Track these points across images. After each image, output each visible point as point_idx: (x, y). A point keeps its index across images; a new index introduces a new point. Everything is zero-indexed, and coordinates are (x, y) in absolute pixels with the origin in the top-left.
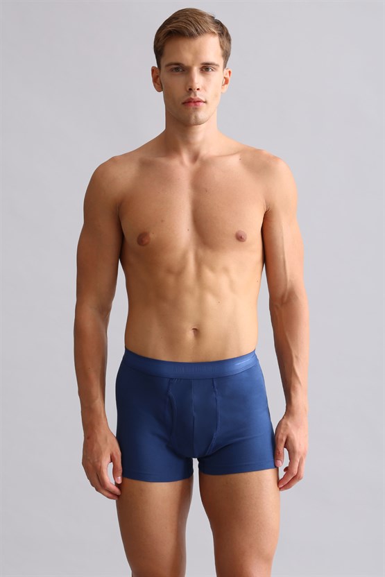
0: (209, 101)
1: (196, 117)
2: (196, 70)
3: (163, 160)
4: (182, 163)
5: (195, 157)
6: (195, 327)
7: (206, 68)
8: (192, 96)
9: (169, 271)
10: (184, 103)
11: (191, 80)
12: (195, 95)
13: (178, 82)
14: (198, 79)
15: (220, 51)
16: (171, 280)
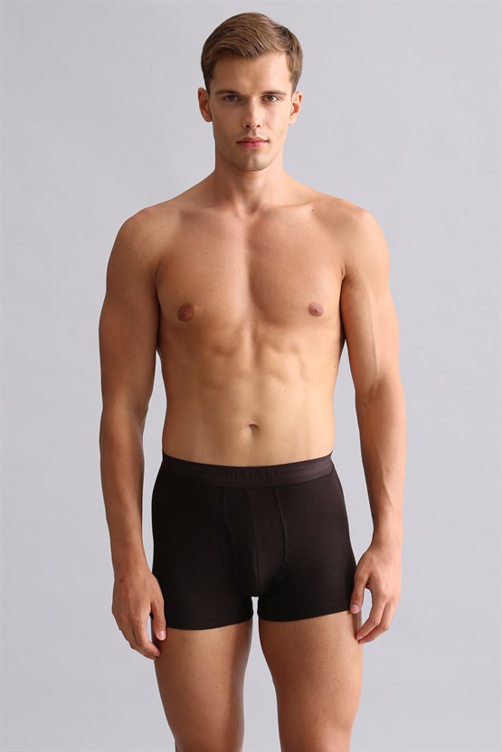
0: (273, 139)
1: (255, 161)
2: (255, 100)
3: (212, 212)
4: (236, 215)
5: (253, 208)
6: (253, 423)
7: (268, 97)
8: (250, 135)
9: (218, 350)
10: (238, 143)
11: (249, 114)
12: (254, 134)
13: (232, 115)
14: (259, 113)
15: (287, 74)
16: (219, 361)
